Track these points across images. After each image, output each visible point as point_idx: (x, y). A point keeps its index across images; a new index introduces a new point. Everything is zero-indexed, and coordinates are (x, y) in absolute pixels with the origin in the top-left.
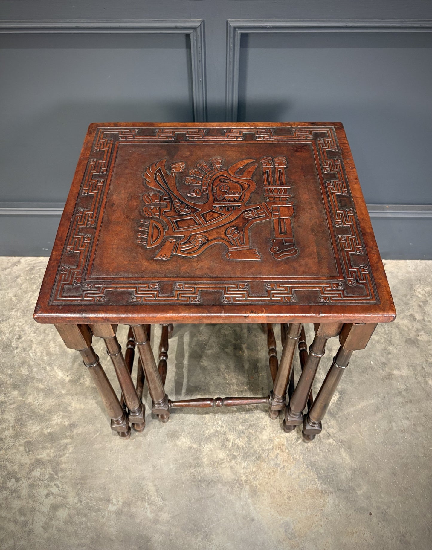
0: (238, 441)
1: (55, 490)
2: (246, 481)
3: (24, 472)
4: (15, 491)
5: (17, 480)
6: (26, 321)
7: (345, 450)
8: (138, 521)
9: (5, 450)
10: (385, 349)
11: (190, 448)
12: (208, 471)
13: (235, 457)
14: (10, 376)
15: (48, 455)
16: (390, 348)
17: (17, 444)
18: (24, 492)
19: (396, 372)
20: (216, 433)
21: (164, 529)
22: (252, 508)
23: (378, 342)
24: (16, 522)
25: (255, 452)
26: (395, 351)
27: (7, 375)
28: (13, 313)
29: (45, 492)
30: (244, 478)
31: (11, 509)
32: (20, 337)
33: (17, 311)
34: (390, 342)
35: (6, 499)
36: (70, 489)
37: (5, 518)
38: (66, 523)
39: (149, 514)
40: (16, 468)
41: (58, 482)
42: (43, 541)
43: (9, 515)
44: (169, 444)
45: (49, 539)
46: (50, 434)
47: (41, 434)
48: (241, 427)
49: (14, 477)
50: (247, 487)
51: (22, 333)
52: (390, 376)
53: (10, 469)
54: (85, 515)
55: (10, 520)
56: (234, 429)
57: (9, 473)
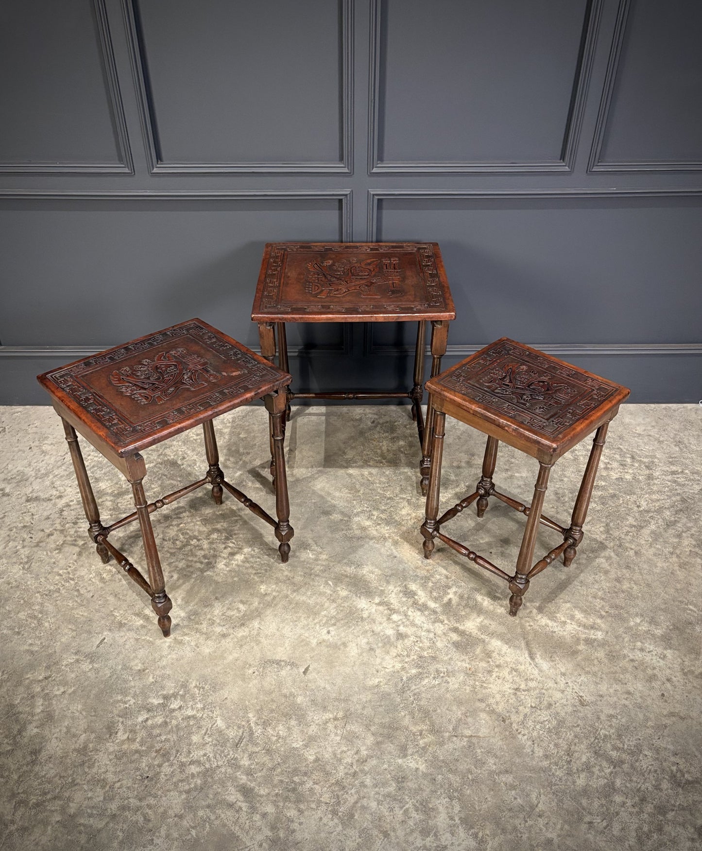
0: (381, 515)
1: (231, 545)
2: (389, 537)
3: (204, 536)
4: (198, 546)
5: (198, 540)
6: (188, 448)
7: (471, 519)
8: (302, 559)
9: (185, 524)
10: (508, 461)
11: (341, 520)
12: (358, 532)
13: (379, 524)
14: (180, 481)
15: (222, 526)
16: (513, 460)
17: (194, 520)
18: (206, 546)
19: (517, 475)
20: (363, 512)
21: (324, 563)
22: (394, 551)
23: (502, 456)
24: (201, 563)
25: (396, 521)
26: (517, 462)
27: (177, 481)
28: (175, 443)
29: (224, 546)
30: (387, 535)
31: (196, 556)
32: (184, 458)
33: (178, 441)
34: (513, 457)
35: (191, 550)
36: (244, 544)
37: (192, 561)
38: (243, 562)
39: (310, 555)
40: (196, 533)
41: (233, 541)
42: (226, 572)
43: (195, 559)
44: (323, 518)
45: (230, 571)
46: (221, 514)
47: (214, 514)
48: (383, 508)
49: (196, 539)
50: (390, 540)
51: (186, 456)
52: (511, 477)
53: (190, 533)
54: (259, 558)
55: (196, 562)
56: (378, 509)
57: (190, 536)
